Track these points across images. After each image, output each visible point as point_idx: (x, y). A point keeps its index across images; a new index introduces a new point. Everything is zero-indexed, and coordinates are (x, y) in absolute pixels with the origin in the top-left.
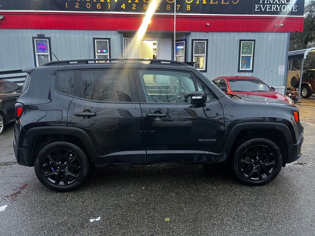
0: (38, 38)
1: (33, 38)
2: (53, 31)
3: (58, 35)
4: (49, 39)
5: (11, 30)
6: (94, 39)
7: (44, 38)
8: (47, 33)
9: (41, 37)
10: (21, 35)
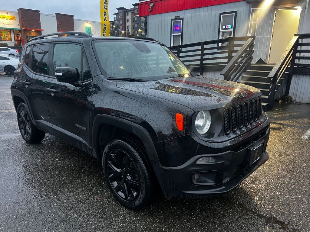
0: (175, 19)
1: (172, 20)
2: (186, 11)
3: (190, 15)
4: (182, 19)
5: (158, 15)
6: (221, 14)
7: (179, 19)
8: (182, 14)
9: (177, 18)
10: (164, 18)
